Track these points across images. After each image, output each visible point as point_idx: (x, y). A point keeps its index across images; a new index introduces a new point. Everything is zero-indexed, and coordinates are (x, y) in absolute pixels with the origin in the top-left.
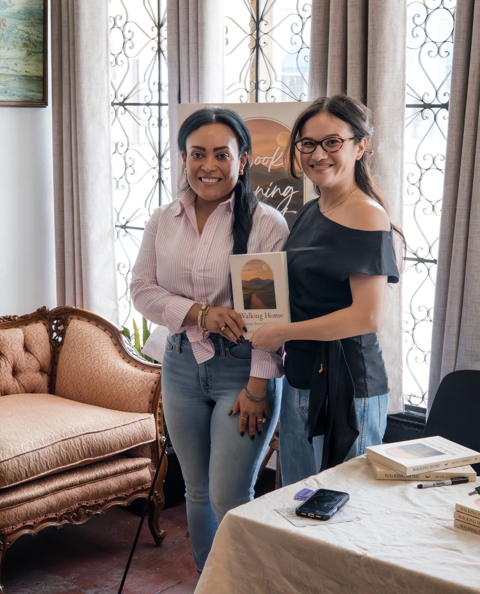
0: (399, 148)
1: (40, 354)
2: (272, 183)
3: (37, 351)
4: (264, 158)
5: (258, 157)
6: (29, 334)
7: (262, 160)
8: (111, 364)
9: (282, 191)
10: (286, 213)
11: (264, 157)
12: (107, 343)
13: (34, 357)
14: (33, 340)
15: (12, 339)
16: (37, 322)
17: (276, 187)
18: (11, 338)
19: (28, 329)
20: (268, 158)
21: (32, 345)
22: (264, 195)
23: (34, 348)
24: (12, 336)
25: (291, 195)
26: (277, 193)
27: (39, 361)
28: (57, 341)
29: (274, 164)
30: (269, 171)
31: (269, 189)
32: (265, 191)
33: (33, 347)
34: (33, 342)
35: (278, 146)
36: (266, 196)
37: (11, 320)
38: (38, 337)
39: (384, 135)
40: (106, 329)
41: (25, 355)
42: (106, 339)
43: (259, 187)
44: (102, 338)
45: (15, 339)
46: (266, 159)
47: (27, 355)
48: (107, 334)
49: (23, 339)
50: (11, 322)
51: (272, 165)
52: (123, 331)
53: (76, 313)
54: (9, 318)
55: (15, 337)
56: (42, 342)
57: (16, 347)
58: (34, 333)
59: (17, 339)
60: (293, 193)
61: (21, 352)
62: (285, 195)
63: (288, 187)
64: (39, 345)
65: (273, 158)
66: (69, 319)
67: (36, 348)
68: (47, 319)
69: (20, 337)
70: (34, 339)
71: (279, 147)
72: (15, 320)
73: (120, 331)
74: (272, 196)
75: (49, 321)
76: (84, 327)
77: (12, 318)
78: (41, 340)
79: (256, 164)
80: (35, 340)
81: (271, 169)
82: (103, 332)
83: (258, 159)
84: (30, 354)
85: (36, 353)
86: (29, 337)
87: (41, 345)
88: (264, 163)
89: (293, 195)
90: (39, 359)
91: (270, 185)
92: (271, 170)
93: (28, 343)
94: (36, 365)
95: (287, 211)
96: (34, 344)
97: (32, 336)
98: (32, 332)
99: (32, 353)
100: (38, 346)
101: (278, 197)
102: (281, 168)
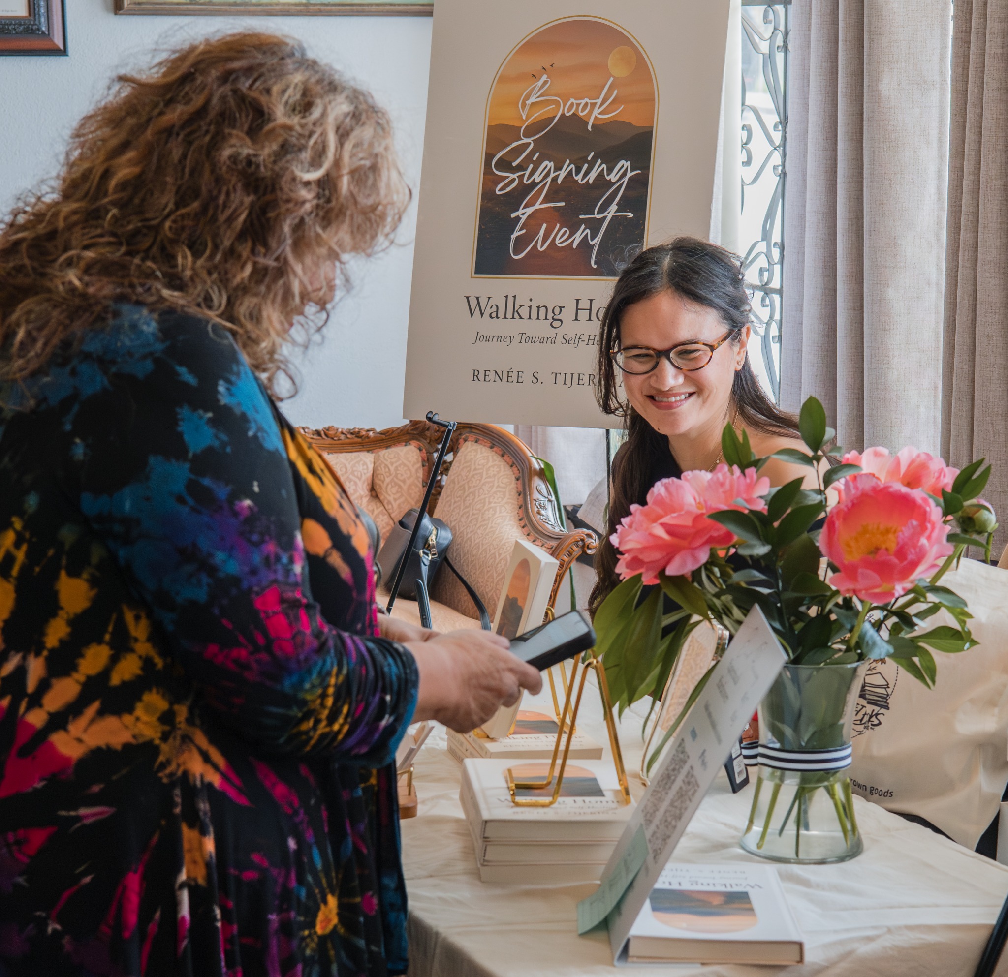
0: (933, 85)
1: (395, 505)
2: (593, 153)
3: (391, 499)
4: (583, 102)
5: (572, 100)
6: (383, 466)
7: (578, 105)
8: (492, 527)
9: (610, 171)
10: (613, 216)
11: (583, 99)
12: (504, 490)
13: (384, 511)
14: (388, 477)
15: (346, 472)
16: (407, 443)
17: (599, 161)
18: (346, 469)
19: (384, 455)
20: (589, 101)
21: (384, 486)
22: (576, 178)
23: (387, 492)
24: (349, 467)
25: (626, 179)
26: (601, 175)
27: (392, 519)
28: (438, 483)
29: (600, 114)
30: (590, 129)
31: (586, 166)
32: (578, 171)
33: (384, 489)
34: (388, 480)
35: (610, 75)
36: (579, 181)
37: (360, 437)
38: (398, 472)
39: (895, 56)
40: (514, 463)
41: (368, 505)
42: (505, 480)
43: (568, 162)
44: (498, 479)
45: (353, 473)
46: (586, 104)
47: (373, 505)
48: (512, 473)
49: (372, 472)
50: (359, 440)
51: (596, 116)
52: (542, 470)
53: (474, 431)
54: (356, 434)
55: (355, 469)
56: (404, 481)
57: (353, 487)
58: (392, 464)
59: (356, 473)
60: (629, 175)
61: (361, 497)
62: (613, 180)
63: (622, 162)
64: (397, 487)
65: (599, 101)
66: (461, 441)
67: (389, 492)
68: (426, 439)
69: (363, 469)
70: (390, 475)
71: (612, 79)
72: (368, 437)
73: (535, 469)
74: (591, 182)
75: (429, 443)
76: (479, 456)
77: (364, 433)
78: (402, 478)
79: (567, 115)
80: (391, 477)
81: (593, 125)
82: (508, 467)
83: (572, 104)
84: (378, 504)
85: (389, 503)
86: (382, 470)
87: (400, 487)
88: (582, 112)
89: (630, 179)
90: (393, 515)
91: (589, 158)
93: (377, 481)
94: (385, 525)
95: (615, 213)
96: (388, 485)
97: (387, 470)
98: (389, 460)
99: (382, 503)
100: (394, 490)
101: (602, 183)
102: (613, 123)
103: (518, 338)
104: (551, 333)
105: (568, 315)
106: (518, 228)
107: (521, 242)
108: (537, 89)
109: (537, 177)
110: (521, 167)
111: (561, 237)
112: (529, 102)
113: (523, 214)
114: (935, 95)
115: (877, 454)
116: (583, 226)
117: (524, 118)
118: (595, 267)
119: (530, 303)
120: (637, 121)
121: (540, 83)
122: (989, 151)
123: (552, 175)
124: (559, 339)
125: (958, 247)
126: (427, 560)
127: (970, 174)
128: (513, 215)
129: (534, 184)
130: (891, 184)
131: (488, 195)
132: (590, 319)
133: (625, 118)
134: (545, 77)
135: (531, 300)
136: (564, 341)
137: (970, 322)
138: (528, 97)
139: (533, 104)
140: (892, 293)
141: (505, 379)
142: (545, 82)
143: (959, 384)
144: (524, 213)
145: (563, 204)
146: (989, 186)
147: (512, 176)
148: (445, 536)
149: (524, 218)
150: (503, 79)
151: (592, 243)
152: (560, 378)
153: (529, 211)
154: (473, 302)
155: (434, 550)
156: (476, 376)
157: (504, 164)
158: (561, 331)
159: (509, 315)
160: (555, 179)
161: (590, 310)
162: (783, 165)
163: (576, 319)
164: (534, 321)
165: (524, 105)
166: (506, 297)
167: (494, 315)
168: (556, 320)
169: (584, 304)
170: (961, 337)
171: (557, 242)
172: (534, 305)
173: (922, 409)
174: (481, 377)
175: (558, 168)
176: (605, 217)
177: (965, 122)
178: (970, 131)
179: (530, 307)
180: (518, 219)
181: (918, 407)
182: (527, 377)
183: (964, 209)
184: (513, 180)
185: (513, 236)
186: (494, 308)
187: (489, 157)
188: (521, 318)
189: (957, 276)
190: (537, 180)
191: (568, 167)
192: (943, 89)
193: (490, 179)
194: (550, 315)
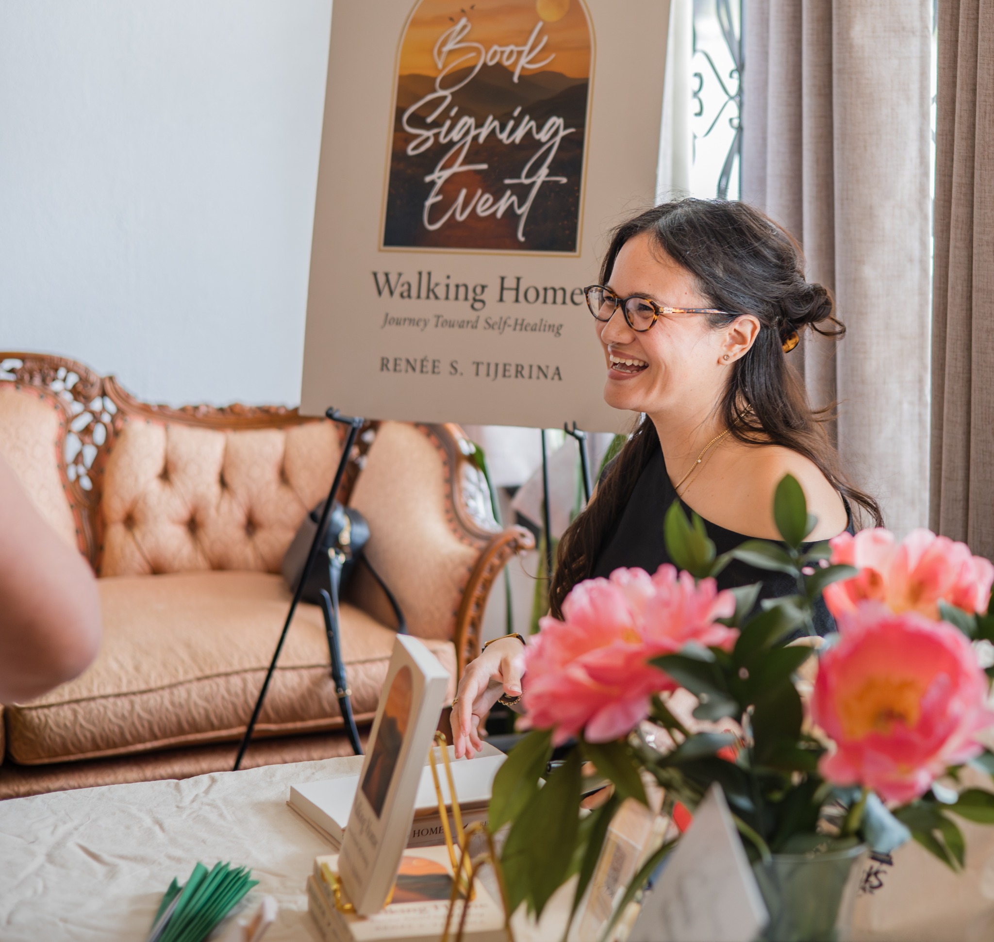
2: (520, 109)
3: (303, 482)
4: (508, 49)
5: (496, 48)
6: (296, 447)
7: (502, 53)
9: (539, 128)
10: (544, 183)
11: (507, 45)
13: (295, 498)
17: (527, 118)
19: (297, 436)
20: (515, 48)
22: (500, 137)
25: (558, 139)
26: (529, 134)
27: (302, 509)
29: (529, 62)
30: (516, 79)
31: (511, 124)
32: (502, 129)
35: (539, 19)
36: (504, 140)
40: (441, 444)
43: (491, 118)
46: (511, 52)
48: (438, 456)
49: (281, 455)
51: (523, 66)
57: (261, 471)
58: (306, 445)
60: (562, 133)
62: (544, 139)
63: (554, 119)
64: (311, 471)
65: (526, 49)
69: (272, 451)
70: (302, 457)
71: (540, 24)
73: (465, 454)
74: (517, 141)
78: (316, 461)
79: (490, 64)
80: (304, 461)
82: (434, 451)
83: (495, 53)
84: (288, 490)
85: (300, 488)
87: (314, 471)
88: (507, 61)
89: (564, 139)
91: (516, 114)
92: (520, 77)
93: (289, 465)
95: (546, 177)
96: (301, 468)
98: (302, 441)
99: (292, 488)
100: (308, 474)
101: (530, 143)
102: (542, 74)
103: (433, 321)
104: (472, 315)
105: (491, 295)
106: (433, 193)
107: (437, 211)
108: (455, 34)
109: (455, 135)
110: (437, 124)
111: (484, 204)
112: (446, 49)
113: (439, 178)
114: (915, 44)
115: (877, 540)
116: (508, 193)
117: (440, 66)
118: (522, 239)
119: (447, 281)
120: (571, 72)
121: (458, 27)
122: (985, 113)
123: (473, 133)
124: (482, 323)
125: (949, 223)
126: (338, 560)
127: (962, 139)
128: (428, 179)
129: (451, 144)
130: (865, 147)
131: (398, 156)
132: (517, 300)
133: (557, 68)
134: (463, 21)
135: (448, 277)
136: (487, 326)
137: (964, 312)
138: (444, 43)
139: (451, 52)
140: (868, 272)
141: (418, 368)
142: (464, 27)
143: (953, 386)
144: (439, 176)
145: (484, 166)
146: (986, 153)
147: (425, 133)
148: (361, 532)
149: (440, 183)
150: (416, 23)
151: (519, 212)
152: (483, 369)
153: (447, 174)
154: (382, 279)
155: (348, 550)
156: (384, 365)
157: (417, 120)
158: (484, 314)
159: (424, 293)
160: (476, 138)
161: (517, 289)
162: (740, 117)
163: (501, 300)
164: (452, 302)
165: (440, 52)
166: (420, 274)
167: (405, 294)
168: (477, 301)
169: (510, 283)
170: (954, 330)
171: (479, 210)
172: (452, 283)
173: (906, 406)
174: (391, 365)
175: (479, 125)
176: (533, 183)
177: (955, 77)
178: (962, 89)
179: (447, 286)
180: (433, 183)
181: (900, 403)
182: (444, 367)
183: (955, 179)
184: (427, 139)
185: (429, 203)
186: (406, 287)
187: (400, 112)
188: (437, 297)
189: (947, 257)
190: (456, 139)
191: (491, 124)
192: (924, 38)
193: (401, 138)
194: (471, 295)
